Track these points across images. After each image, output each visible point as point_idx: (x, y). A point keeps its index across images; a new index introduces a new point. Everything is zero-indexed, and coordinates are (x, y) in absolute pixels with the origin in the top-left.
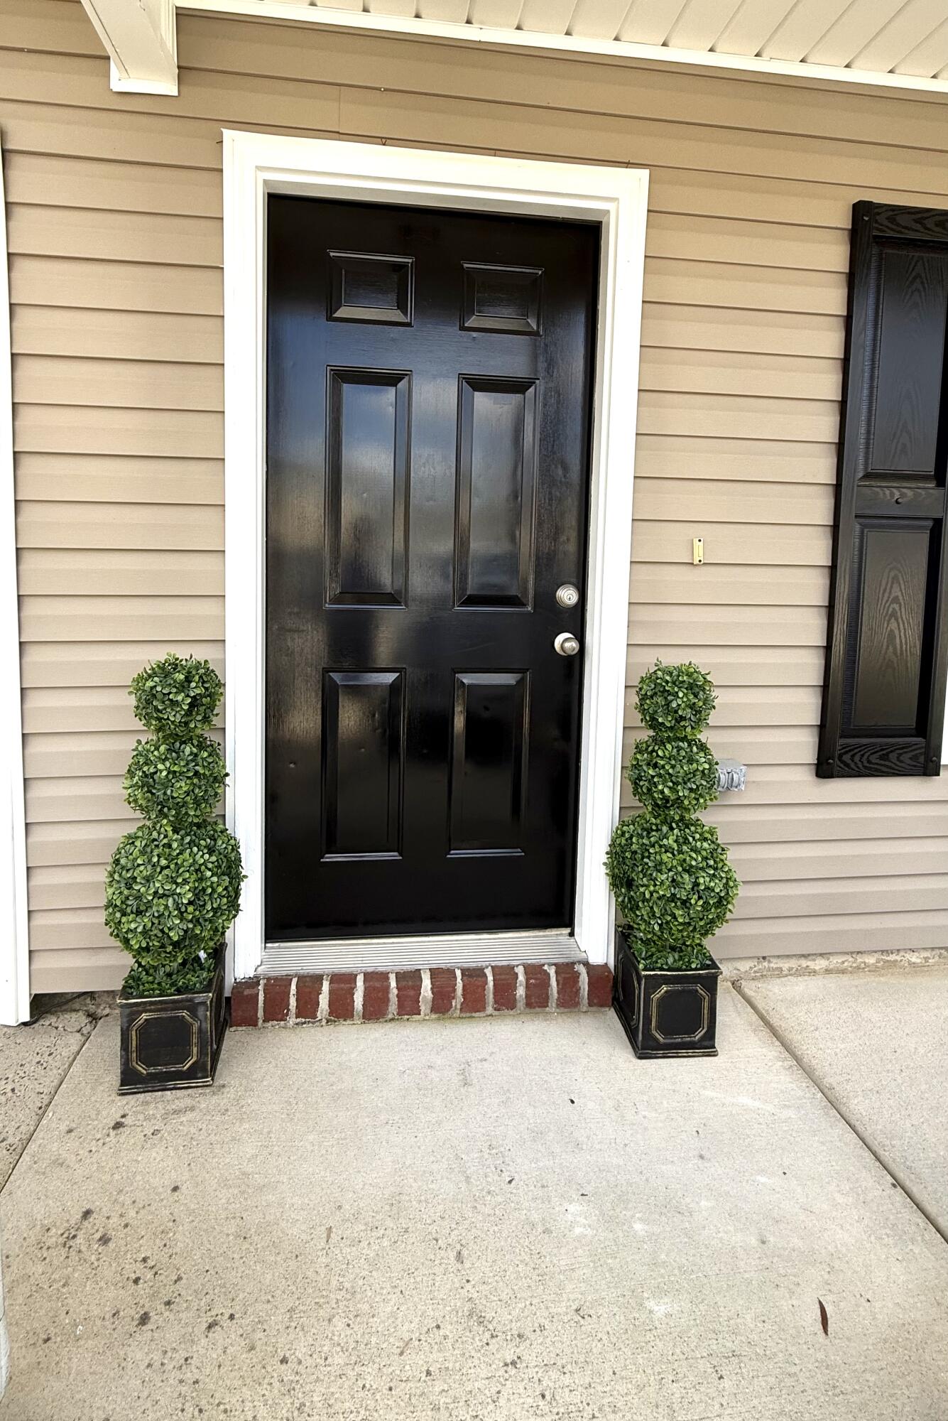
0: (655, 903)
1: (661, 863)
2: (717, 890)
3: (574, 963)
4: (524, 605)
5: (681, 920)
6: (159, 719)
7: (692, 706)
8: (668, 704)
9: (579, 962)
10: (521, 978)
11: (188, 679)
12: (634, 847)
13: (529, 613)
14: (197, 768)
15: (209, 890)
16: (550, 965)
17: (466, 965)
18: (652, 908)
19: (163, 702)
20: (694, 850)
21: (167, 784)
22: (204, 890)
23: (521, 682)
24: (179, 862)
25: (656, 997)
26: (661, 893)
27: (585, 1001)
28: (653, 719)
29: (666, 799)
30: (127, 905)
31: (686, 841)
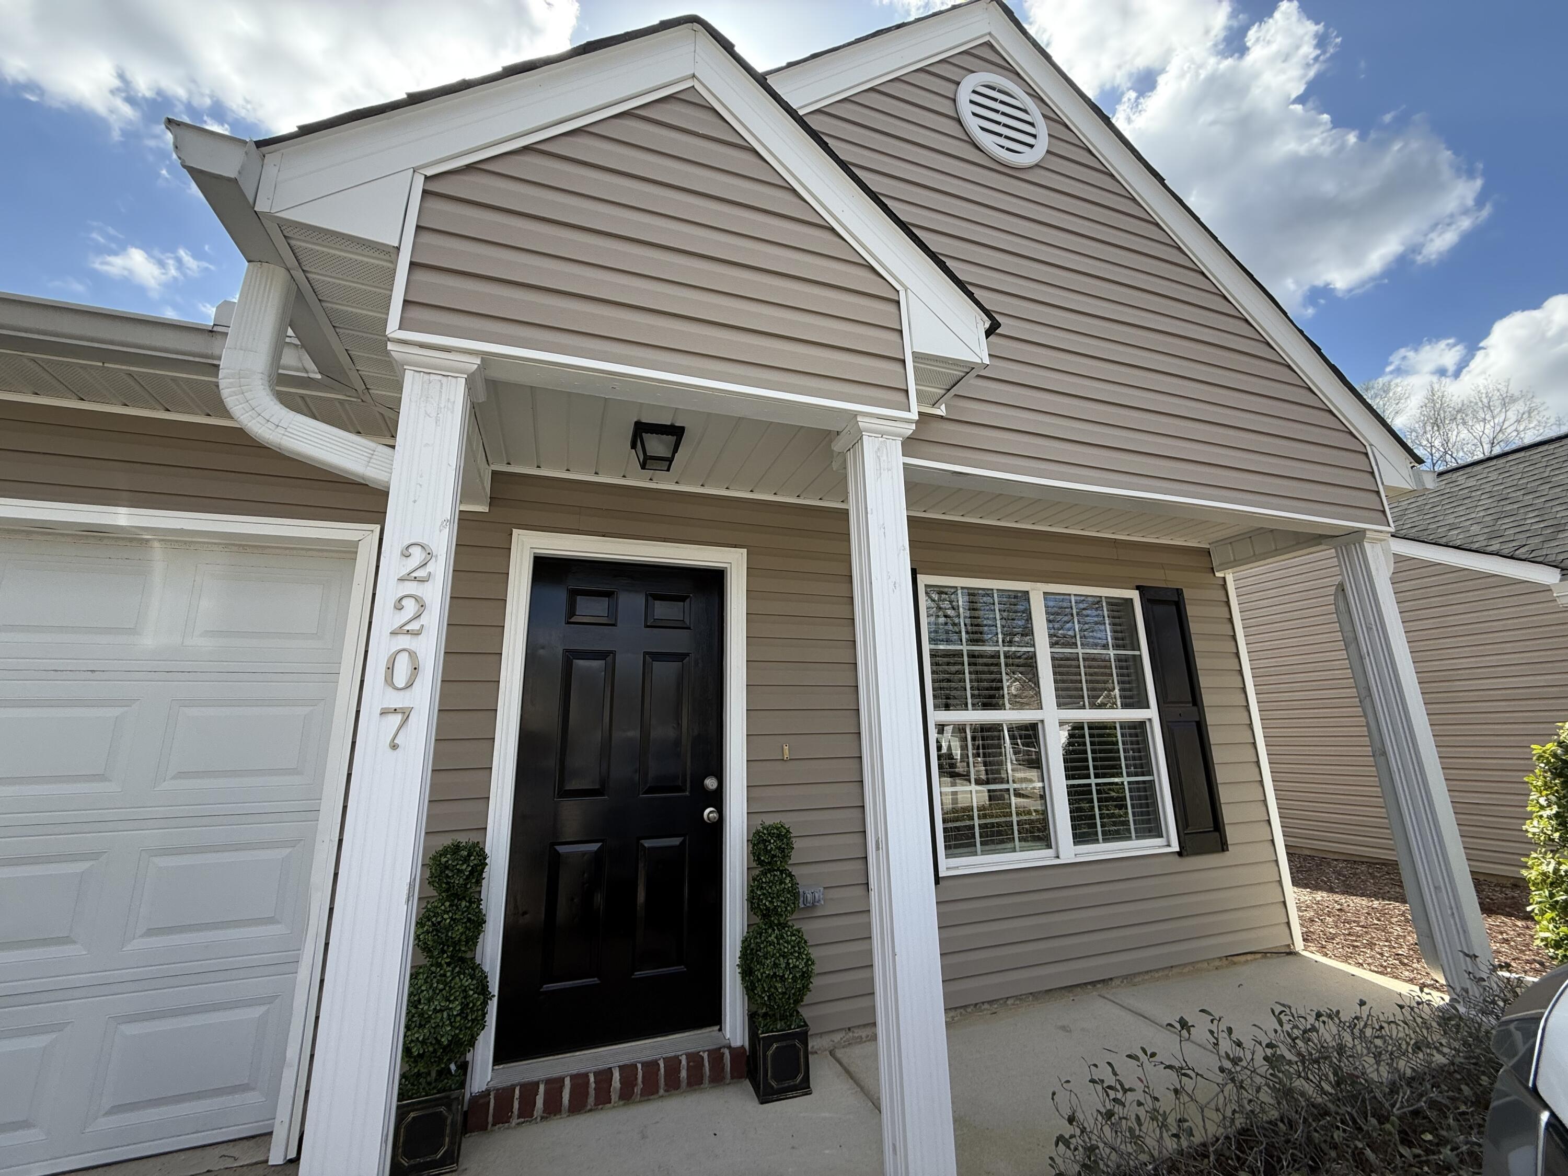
0: (764, 981)
1: (768, 952)
2: (801, 967)
3: (720, 1048)
4: (684, 791)
5: (780, 990)
6: (447, 883)
7: (779, 848)
8: (766, 847)
9: (724, 1047)
10: (684, 1062)
11: (469, 855)
12: (752, 946)
13: (686, 797)
14: (470, 916)
15: (471, 1005)
16: (704, 1051)
17: (645, 1059)
18: (762, 985)
19: (453, 871)
20: (788, 942)
21: (450, 928)
22: (468, 1004)
23: (683, 843)
24: (452, 985)
25: (770, 1053)
26: (767, 972)
27: (729, 1075)
28: (759, 859)
29: (768, 909)
30: (412, 1022)
31: (782, 937)
